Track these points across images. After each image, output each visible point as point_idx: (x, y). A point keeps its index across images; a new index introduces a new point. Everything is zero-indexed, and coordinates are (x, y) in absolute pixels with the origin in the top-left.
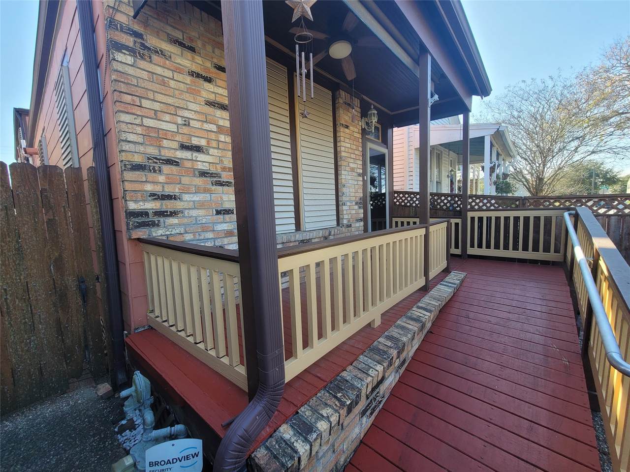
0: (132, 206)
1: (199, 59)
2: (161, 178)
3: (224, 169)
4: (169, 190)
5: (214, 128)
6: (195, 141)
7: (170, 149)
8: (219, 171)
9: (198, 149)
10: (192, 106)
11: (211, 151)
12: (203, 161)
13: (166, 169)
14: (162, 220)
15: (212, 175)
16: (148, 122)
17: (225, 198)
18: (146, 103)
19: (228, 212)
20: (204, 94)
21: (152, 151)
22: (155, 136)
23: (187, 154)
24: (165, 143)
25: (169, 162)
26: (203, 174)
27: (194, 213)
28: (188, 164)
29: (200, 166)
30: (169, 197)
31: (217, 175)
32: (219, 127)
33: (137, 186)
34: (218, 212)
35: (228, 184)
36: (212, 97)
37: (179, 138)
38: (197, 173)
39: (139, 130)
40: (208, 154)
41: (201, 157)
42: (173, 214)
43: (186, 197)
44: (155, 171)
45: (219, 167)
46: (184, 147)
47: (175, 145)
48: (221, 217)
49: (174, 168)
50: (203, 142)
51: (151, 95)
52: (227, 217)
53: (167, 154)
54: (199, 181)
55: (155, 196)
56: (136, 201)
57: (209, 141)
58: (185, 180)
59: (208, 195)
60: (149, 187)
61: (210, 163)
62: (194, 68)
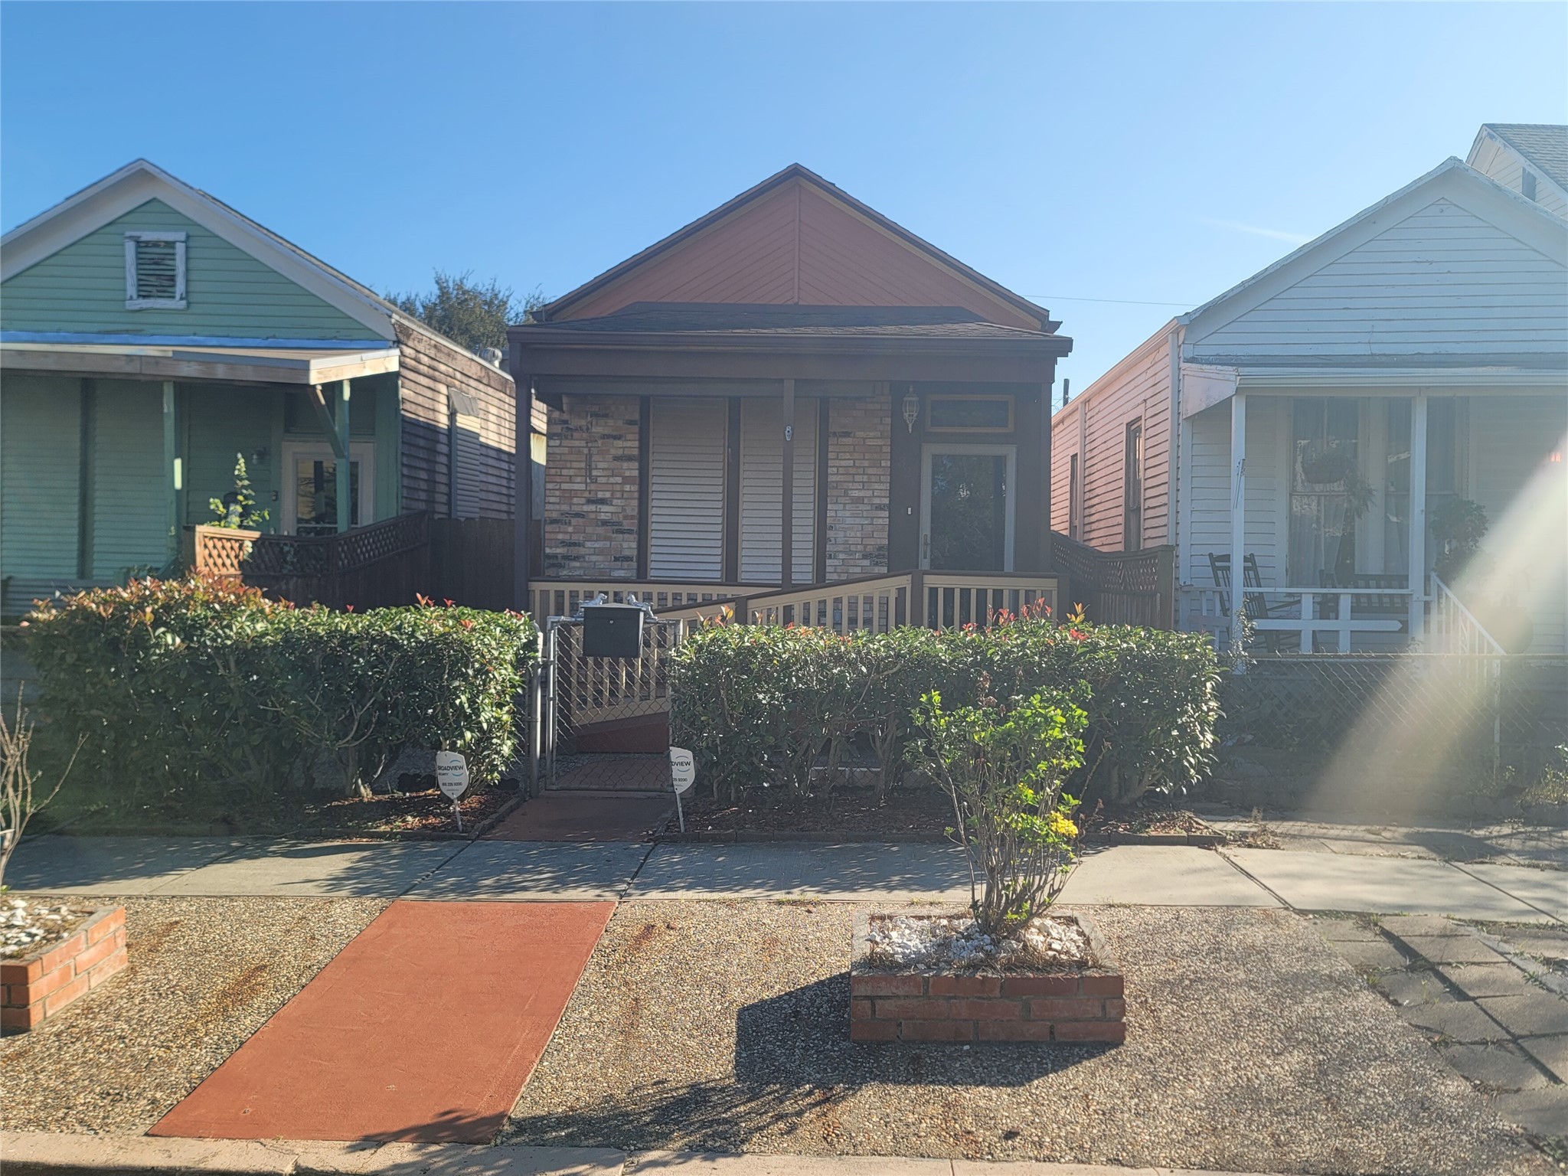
0: (548, 550)
1: (611, 422)
2: (570, 529)
3: (626, 517)
4: (575, 538)
5: (619, 480)
6: (600, 495)
7: (579, 505)
8: (621, 519)
9: (603, 501)
10: (601, 465)
11: (615, 502)
12: (606, 512)
13: (574, 521)
14: (567, 562)
15: (613, 524)
16: (565, 486)
17: (625, 545)
18: (565, 472)
19: (628, 559)
20: (613, 451)
21: (565, 508)
22: (568, 496)
23: (592, 508)
24: (575, 500)
25: (578, 515)
26: (605, 523)
27: (594, 558)
28: (593, 516)
29: (603, 516)
30: (574, 544)
31: (620, 524)
32: (624, 478)
33: (552, 536)
34: (616, 559)
35: (630, 532)
36: (620, 452)
37: (586, 494)
38: (600, 523)
39: (557, 493)
40: (612, 505)
41: (605, 508)
42: (576, 558)
43: (588, 544)
44: (566, 524)
45: (621, 516)
46: (589, 501)
47: (583, 501)
48: (619, 563)
49: (580, 520)
50: (608, 495)
51: (568, 465)
52: (625, 564)
53: (576, 509)
54: (600, 530)
55: (564, 543)
56: (551, 548)
57: (613, 492)
58: (589, 530)
59: (608, 543)
60: (560, 536)
61: (612, 513)
62: (607, 431)
